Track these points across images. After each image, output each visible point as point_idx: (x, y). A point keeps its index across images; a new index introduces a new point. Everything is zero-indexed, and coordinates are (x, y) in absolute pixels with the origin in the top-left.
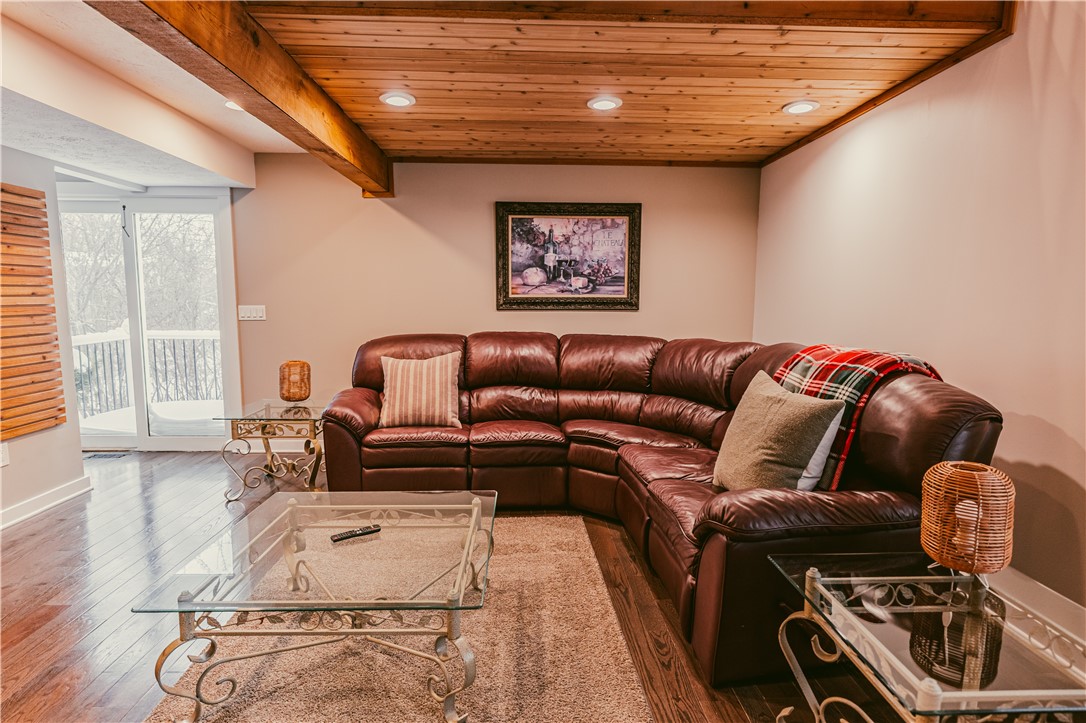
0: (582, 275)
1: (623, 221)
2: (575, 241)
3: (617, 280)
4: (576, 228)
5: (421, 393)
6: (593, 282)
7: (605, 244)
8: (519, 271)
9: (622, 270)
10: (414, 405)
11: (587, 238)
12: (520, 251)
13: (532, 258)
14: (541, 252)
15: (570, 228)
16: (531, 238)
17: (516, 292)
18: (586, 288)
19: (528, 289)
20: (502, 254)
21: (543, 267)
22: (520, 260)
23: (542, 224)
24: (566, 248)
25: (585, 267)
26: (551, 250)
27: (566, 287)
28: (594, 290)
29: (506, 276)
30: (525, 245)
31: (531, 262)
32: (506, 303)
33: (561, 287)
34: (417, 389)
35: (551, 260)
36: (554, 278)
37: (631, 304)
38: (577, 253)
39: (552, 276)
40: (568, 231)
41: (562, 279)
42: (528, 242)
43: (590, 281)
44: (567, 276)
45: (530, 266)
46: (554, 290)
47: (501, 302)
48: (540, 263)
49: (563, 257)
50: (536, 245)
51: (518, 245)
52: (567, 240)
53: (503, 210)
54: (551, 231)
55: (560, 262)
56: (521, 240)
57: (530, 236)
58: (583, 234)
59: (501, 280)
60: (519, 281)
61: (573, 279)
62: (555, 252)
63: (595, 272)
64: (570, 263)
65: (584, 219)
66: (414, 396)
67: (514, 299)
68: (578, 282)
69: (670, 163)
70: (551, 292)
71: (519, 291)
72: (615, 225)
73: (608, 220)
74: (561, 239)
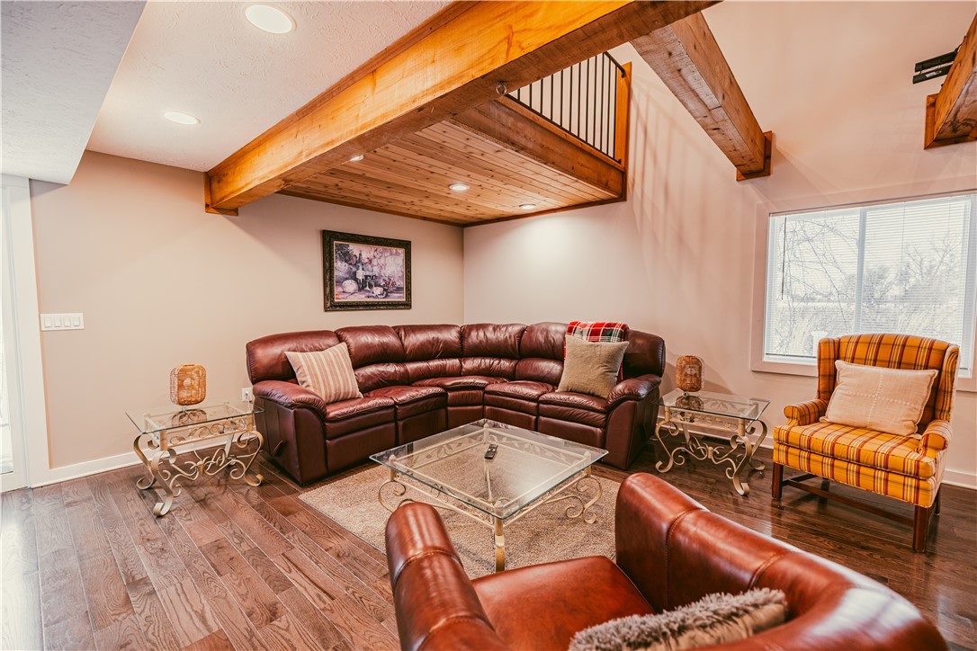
0: (379, 286)
1: (401, 251)
2: (375, 262)
3: (399, 289)
4: (375, 254)
5: (337, 376)
6: (387, 292)
7: (391, 265)
8: (340, 283)
9: (401, 283)
10: (335, 385)
11: (382, 261)
12: (341, 267)
13: (349, 273)
14: (354, 269)
15: (372, 253)
16: (347, 258)
17: (339, 298)
18: (382, 294)
19: (346, 295)
20: (328, 270)
21: (356, 280)
22: (341, 274)
23: (354, 249)
24: (369, 266)
25: (382, 281)
26: (361, 268)
27: (371, 294)
28: (387, 296)
29: (332, 285)
30: (344, 264)
31: (348, 276)
32: (332, 305)
33: (367, 294)
34: (334, 374)
35: (360, 275)
36: (363, 288)
37: (407, 305)
38: (376, 271)
39: (362, 286)
40: (371, 256)
41: (367, 288)
42: (346, 261)
43: (385, 290)
44: (371, 286)
45: (347, 279)
46: (363, 296)
47: (329, 305)
48: (353, 277)
49: (368, 273)
50: (350, 264)
51: (339, 263)
52: (370, 261)
53: (328, 238)
54: (360, 255)
55: (366, 276)
56: (341, 260)
57: (347, 257)
58: (380, 258)
59: (328, 289)
60: (340, 289)
61: (374, 288)
62: (363, 269)
63: (387, 284)
64: (372, 277)
65: (380, 248)
66: (333, 379)
67: (338, 303)
68: (378, 291)
69: (425, 219)
70: (361, 297)
71: (340, 296)
72: (397, 254)
73: (394, 250)
74: (367, 260)
